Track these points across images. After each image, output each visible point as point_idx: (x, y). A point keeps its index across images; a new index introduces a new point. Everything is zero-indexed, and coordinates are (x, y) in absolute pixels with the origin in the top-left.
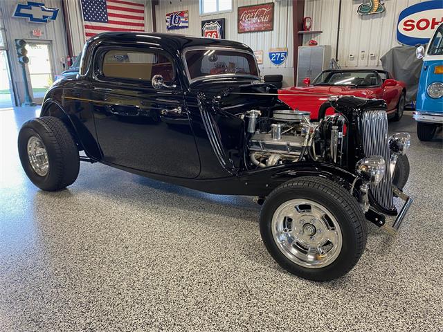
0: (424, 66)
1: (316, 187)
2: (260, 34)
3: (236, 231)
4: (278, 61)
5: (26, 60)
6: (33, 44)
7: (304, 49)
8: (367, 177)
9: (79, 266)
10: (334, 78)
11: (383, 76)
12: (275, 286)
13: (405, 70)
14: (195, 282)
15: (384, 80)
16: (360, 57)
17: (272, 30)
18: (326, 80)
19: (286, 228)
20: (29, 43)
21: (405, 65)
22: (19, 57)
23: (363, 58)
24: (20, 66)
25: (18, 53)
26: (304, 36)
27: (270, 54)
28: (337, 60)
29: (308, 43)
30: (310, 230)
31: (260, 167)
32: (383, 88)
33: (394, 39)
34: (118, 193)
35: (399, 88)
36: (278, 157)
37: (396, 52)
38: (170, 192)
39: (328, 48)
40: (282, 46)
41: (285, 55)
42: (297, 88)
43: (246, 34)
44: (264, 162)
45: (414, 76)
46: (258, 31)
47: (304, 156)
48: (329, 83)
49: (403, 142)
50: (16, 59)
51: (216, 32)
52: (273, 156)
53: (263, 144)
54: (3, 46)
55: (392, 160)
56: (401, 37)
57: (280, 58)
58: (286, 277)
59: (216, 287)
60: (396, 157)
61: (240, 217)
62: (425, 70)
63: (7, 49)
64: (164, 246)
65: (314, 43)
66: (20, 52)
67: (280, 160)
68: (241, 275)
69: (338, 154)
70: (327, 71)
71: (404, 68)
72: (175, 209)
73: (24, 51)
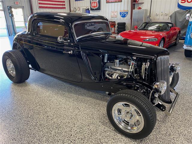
0: (189, 24)
1: (131, 97)
2: (116, 3)
3: (98, 108)
4: (124, 16)
5: (12, 16)
6: (15, 8)
7: (136, 11)
8: (157, 91)
9: (25, 127)
10: (148, 25)
11: (170, 25)
12: (114, 141)
13: (181, 22)
14: (77, 138)
15: (171, 27)
16: (161, 15)
17: (121, 2)
18: (145, 27)
19: (119, 113)
20: (14, 8)
21: (180, 19)
22: (9, 14)
23: (162, 15)
24: (10, 18)
25: (9, 13)
26: (136, 5)
27: (120, 13)
28: (150, 16)
29: (137, 8)
30: (130, 115)
31: (109, 79)
32: (170, 31)
33: (176, 6)
34: (47, 85)
35: (178, 31)
36: (117, 75)
37: (177, 13)
38: (71, 85)
39: (146, 10)
40: (126, 9)
41: (127, 13)
42: (131, 31)
43: (110, 4)
44: (111, 76)
45: (184, 24)
46: (115, 2)
47: (129, 75)
48: (146, 29)
49: (176, 68)
50: (9, 15)
51: (96, 2)
52: (115, 74)
53: (111, 68)
54: (2, 9)
55: (171, 75)
56: (179, 6)
57: (125, 15)
58: (119, 136)
59: (86, 141)
60: (173, 74)
61: (101, 100)
62: (190, 25)
63: (4, 10)
64: (65, 116)
65: (140, 8)
66: (10, 12)
67: (118, 76)
68: (98, 135)
69: (145, 73)
70: (145, 23)
71: (180, 20)
72: (72, 94)
73: (12, 12)
